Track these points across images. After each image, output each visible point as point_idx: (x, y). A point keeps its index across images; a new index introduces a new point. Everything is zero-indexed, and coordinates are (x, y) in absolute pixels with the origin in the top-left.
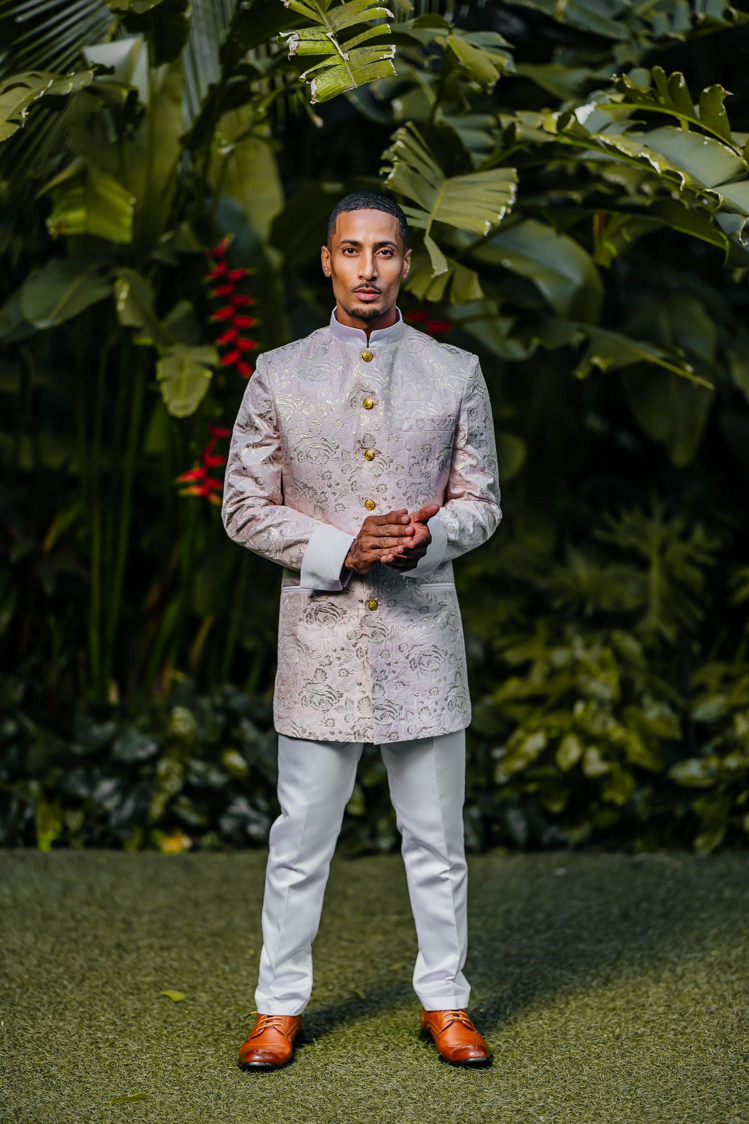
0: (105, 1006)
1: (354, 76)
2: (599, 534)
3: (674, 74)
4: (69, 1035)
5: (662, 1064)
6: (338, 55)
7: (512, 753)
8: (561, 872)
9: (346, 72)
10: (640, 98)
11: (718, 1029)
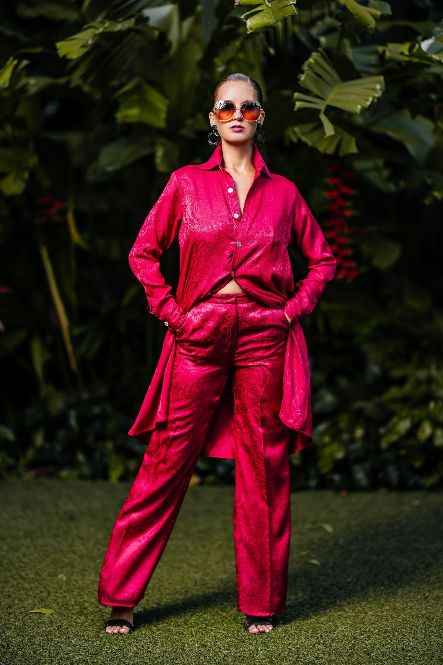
1: (274, 16)
6: (265, 4)
7: (390, 431)
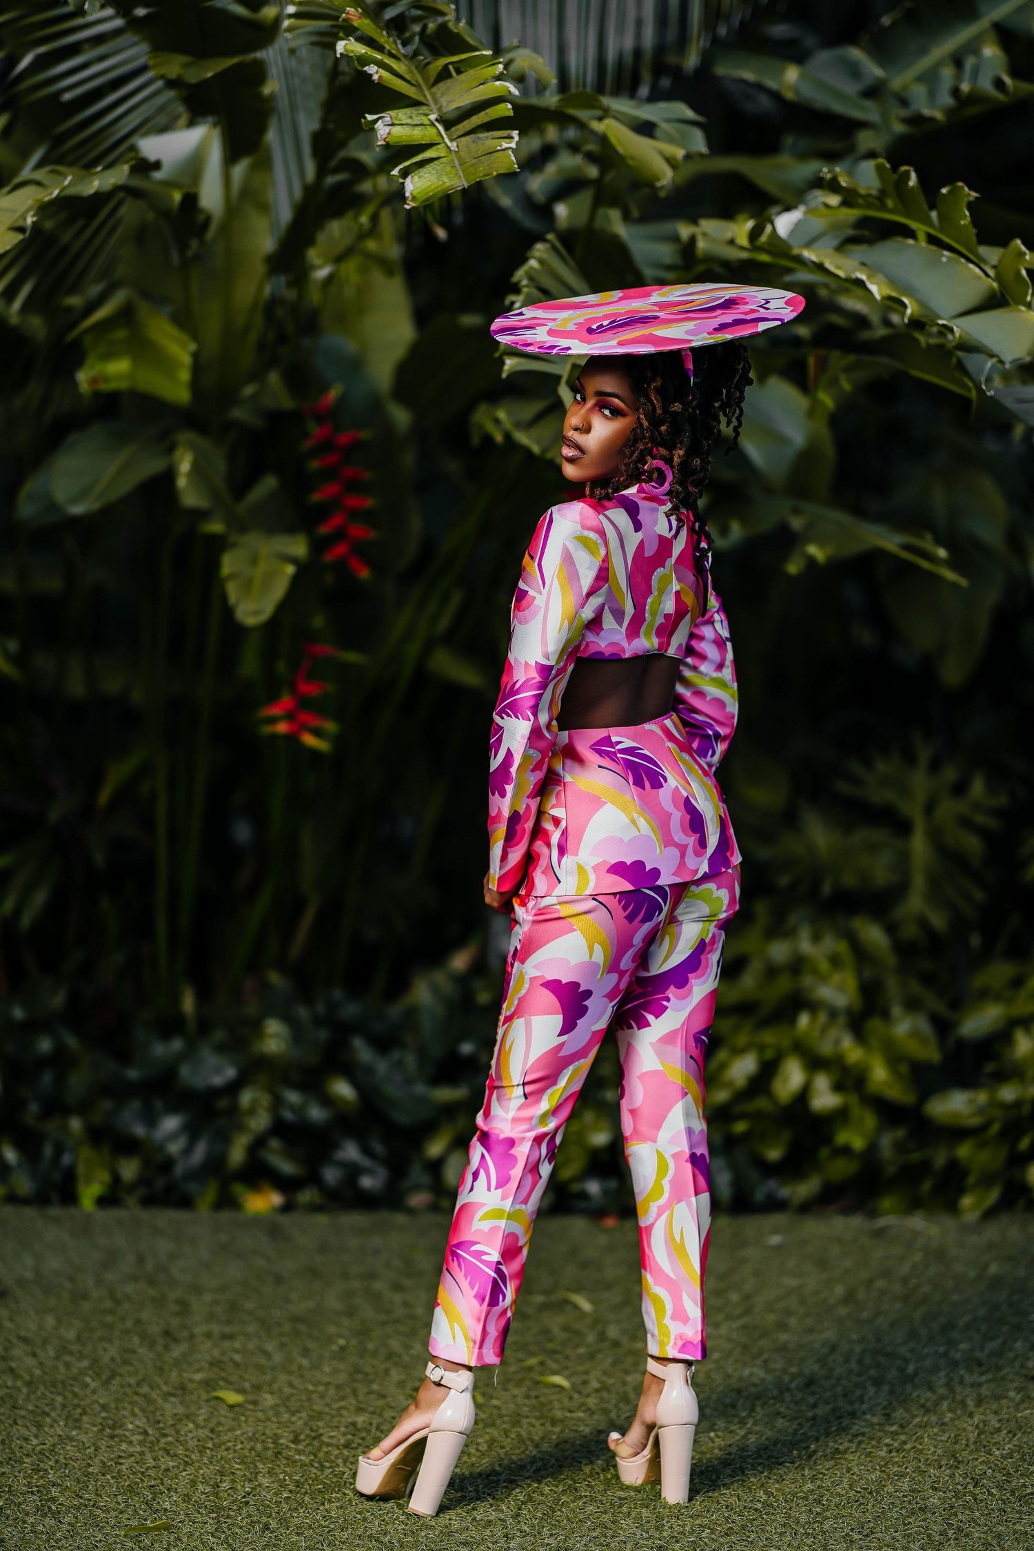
0: (137, 1410)
1: (464, 171)
2: (843, 787)
3: (904, 168)
4: (82, 1447)
5: (864, 1489)
6: (443, 145)
8: (775, 1240)
9: (452, 167)
10: (861, 201)
11: (948, 1444)
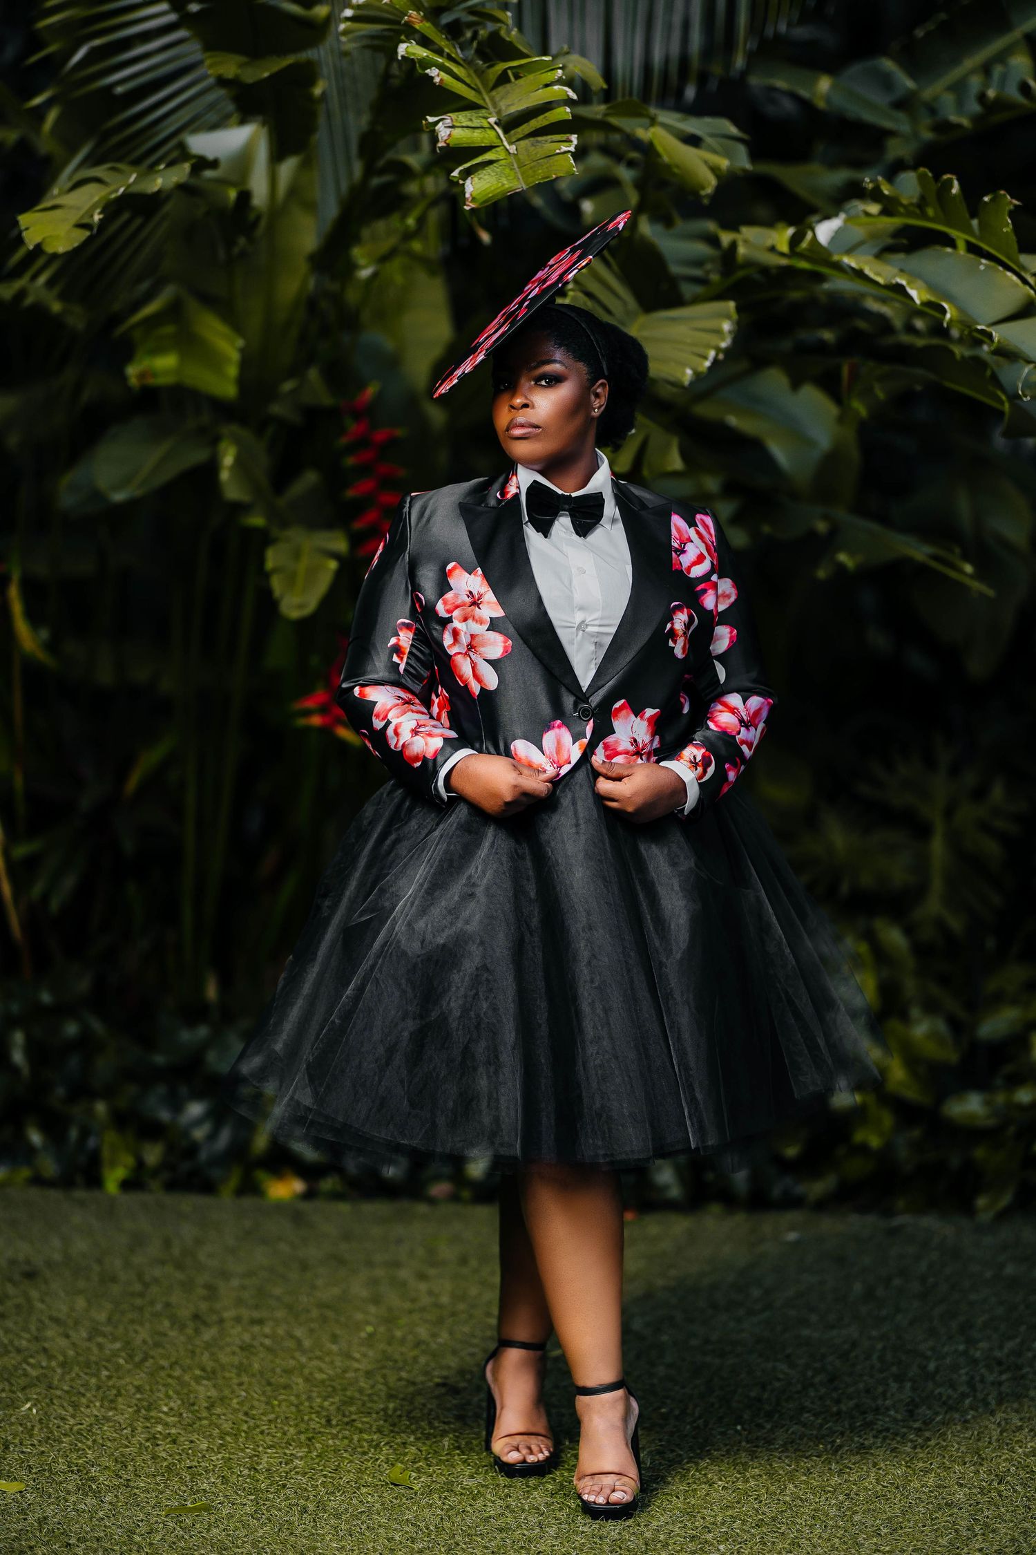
0: (171, 1393)
1: (523, 174)
2: (865, 789)
3: (945, 177)
4: (119, 1428)
6: (502, 147)
8: (792, 1236)
9: (511, 169)
10: (902, 210)
